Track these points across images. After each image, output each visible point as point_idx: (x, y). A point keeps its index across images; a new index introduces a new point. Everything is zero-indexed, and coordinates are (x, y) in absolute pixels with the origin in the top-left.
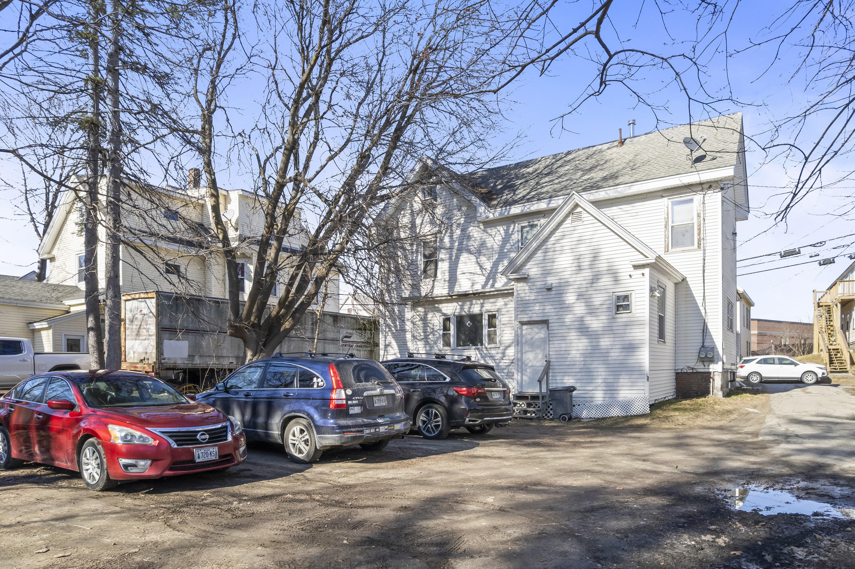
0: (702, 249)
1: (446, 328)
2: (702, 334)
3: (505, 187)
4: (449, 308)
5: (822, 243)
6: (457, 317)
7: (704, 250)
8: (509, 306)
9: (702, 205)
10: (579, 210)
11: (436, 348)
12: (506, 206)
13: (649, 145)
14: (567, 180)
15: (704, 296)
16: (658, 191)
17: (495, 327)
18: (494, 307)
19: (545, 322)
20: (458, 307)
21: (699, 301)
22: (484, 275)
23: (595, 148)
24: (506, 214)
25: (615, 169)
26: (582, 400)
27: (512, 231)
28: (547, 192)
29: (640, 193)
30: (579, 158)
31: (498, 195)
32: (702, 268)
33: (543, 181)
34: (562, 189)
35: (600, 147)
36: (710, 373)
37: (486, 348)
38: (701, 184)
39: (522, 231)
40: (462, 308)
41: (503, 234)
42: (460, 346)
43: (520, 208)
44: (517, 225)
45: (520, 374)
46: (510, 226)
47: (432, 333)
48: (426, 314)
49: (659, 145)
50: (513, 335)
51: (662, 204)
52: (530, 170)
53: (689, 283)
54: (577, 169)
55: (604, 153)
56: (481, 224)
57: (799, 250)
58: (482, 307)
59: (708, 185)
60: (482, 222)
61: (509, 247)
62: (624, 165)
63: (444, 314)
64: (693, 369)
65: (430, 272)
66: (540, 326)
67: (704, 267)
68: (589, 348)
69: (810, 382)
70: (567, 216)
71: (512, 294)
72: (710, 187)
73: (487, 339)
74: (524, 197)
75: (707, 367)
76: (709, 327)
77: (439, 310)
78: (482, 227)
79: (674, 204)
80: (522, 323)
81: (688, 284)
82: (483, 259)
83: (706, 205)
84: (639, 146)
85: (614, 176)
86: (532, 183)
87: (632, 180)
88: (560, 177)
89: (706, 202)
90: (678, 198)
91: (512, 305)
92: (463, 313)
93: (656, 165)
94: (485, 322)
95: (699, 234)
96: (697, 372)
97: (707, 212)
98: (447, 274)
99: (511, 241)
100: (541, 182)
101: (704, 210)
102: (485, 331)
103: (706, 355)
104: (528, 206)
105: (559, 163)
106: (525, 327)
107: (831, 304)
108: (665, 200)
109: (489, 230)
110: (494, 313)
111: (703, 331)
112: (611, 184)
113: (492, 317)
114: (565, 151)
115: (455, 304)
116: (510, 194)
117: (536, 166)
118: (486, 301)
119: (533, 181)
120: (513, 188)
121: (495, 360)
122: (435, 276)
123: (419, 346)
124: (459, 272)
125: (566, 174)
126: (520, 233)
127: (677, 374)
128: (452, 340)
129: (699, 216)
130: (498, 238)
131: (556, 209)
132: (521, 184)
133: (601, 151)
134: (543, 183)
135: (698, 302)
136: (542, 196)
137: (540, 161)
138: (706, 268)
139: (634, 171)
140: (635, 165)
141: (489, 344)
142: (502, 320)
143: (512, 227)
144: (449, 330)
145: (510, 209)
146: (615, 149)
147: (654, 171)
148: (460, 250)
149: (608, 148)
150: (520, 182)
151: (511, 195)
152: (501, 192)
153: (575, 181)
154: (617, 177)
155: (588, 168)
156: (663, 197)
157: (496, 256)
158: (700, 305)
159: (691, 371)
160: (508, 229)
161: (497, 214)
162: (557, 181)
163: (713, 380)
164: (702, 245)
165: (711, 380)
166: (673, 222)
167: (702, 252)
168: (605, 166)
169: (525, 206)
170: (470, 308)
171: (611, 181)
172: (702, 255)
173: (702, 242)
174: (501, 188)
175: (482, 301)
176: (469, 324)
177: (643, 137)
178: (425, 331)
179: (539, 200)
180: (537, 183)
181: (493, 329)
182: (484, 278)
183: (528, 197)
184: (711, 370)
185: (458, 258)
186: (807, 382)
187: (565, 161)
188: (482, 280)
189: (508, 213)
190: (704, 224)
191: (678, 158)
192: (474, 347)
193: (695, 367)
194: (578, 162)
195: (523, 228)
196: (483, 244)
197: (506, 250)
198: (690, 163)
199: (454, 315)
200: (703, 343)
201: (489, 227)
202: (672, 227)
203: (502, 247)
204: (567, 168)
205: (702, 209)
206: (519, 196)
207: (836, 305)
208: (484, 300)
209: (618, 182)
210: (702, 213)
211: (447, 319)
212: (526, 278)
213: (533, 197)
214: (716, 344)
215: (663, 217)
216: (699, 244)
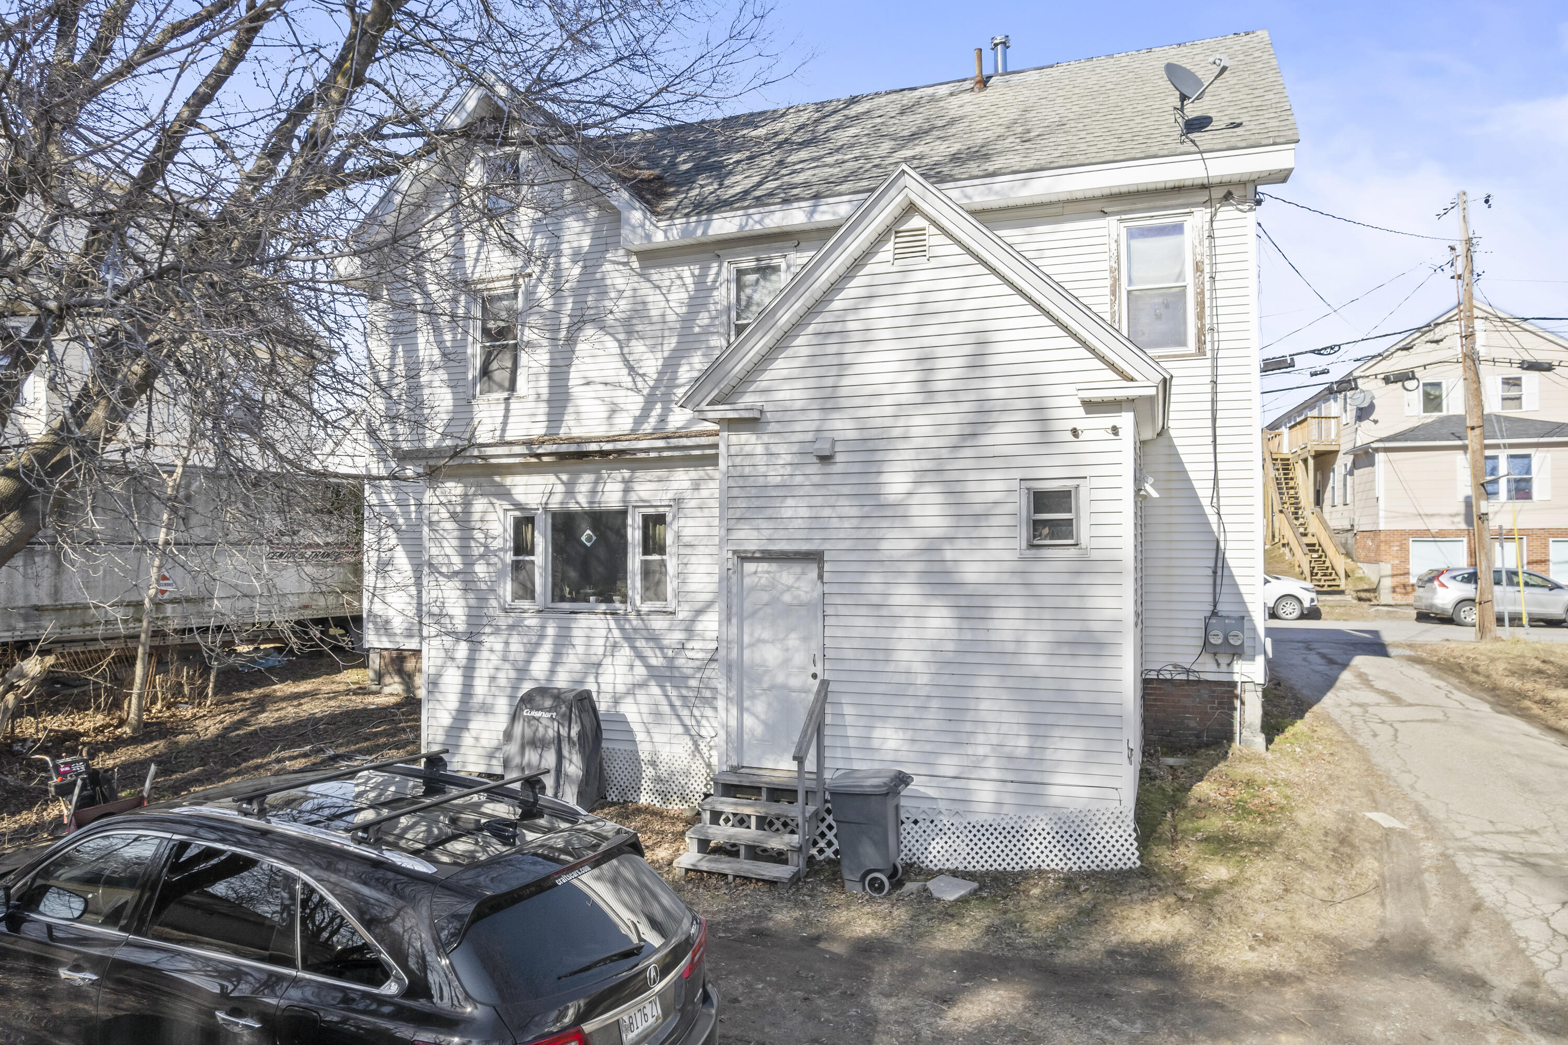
0: (1209, 354)
1: (522, 547)
2: (1210, 581)
3: (699, 169)
4: (530, 489)
5: (1333, 349)
6: (554, 515)
7: (1215, 359)
8: (704, 493)
9: (1206, 242)
10: (916, 222)
11: (494, 603)
12: (699, 214)
13: (1051, 91)
14: (856, 159)
15: (1216, 480)
16: (1094, 199)
17: (662, 550)
18: (660, 495)
19: (815, 557)
20: (560, 488)
21: (1204, 492)
22: (639, 391)
23: (917, 93)
24: (699, 232)
25: (979, 139)
26: (925, 805)
27: (715, 281)
28: (807, 184)
29: (1045, 199)
30: (880, 113)
31: (680, 185)
32: (1208, 406)
33: (793, 158)
34: (845, 179)
35: (930, 91)
36: (1233, 684)
37: (639, 613)
38: (1204, 187)
39: (738, 281)
40: (570, 492)
41: (691, 287)
42: (563, 599)
43: (737, 221)
44: (726, 264)
45: (734, 711)
46: (709, 268)
47: (482, 556)
48: (467, 503)
49: (1076, 91)
50: (716, 578)
51: (1105, 232)
52: (761, 132)
53: (1176, 442)
54: (878, 135)
55: (941, 104)
56: (634, 258)
57: (1292, 360)
58: (626, 491)
59: (1222, 192)
60: (636, 253)
61: (706, 322)
62: (1001, 130)
63: (518, 506)
64: (1188, 671)
65: (501, 376)
66: (797, 568)
67: (1214, 402)
68: (950, 646)
69: (1289, 617)
70: (880, 240)
71: (713, 460)
72: (1228, 196)
73: (638, 584)
74: (746, 193)
75: (1224, 668)
76: (1231, 562)
77: (504, 494)
78: (636, 265)
79: (1134, 234)
80: (744, 557)
81: (1172, 446)
82: (638, 347)
83: (1218, 242)
84: (1026, 93)
85: (980, 154)
86: (768, 161)
87: (1029, 164)
88: (838, 150)
89: (1217, 234)
90: (1143, 220)
91: (712, 490)
92: (573, 506)
93: (1083, 135)
94: (634, 535)
95: (1200, 316)
96: (1199, 682)
97: (1219, 259)
98: (544, 382)
99: (712, 307)
100: (789, 159)
101: (1212, 256)
102: (635, 559)
103: (1226, 639)
104: (757, 217)
105: (832, 121)
106: (750, 567)
107: (1290, 456)
108: (1112, 221)
109: (655, 275)
110: (661, 510)
111: (1215, 573)
112: (976, 172)
113: (652, 522)
114: (845, 96)
115: (551, 478)
116: (711, 184)
117: (778, 126)
118: (639, 474)
119: (768, 157)
120: (719, 172)
121: (661, 649)
122: (512, 387)
123: (447, 593)
124: (575, 377)
125: (852, 146)
126: (733, 286)
127: (1146, 682)
128: (541, 580)
129: (1198, 268)
130: (679, 296)
131: (837, 228)
132: (738, 162)
133: (933, 99)
134: (795, 164)
135: (1200, 493)
136: (795, 191)
137: (783, 115)
138: (1220, 405)
139: (1027, 145)
140: (1028, 131)
141: (643, 600)
142: (686, 532)
143: (714, 270)
144: (532, 553)
145: (709, 220)
146: (967, 97)
147: (1083, 146)
148: (579, 322)
149: (951, 94)
150: (736, 157)
151: (711, 188)
152: (688, 179)
153: (877, 161)
154: (987, 157)
155: (906, 133)
156: (1105, 213)
157: (671, 343)
158: (1205, 502)
159: (1183, 677)
160: (703, 275)
161: (675, 235)
162: (830, 160)
163: (1242, 703)
164: (1208, 346)
165: (1237, 703)
166: (1130, 282)
167: (1208, 363)
168: (953, 131)
169: (749, 215)
170: (594, 492)
171: (973, 165)
172: (1208, 371)
173: (1208, 338)
174: (688, 171)
175: (626, 474)
176: (589, 539)
177: (1033, 76)
178: (464, 549)
179: (785, 201)
180: (781, 163)
181: (656, 557)
182: (641, 399)
183: (758, 193)
184: (1236, 678)
185: (571, 341)
186: (1284, 616)
187: (847, 117)
188: (633, 403)
189: (705, 233)
190: (1214, 290)
191: (1138, 120)
192: (603, 607)
193: (1194, 668)
194: (879, 120)
195: (740, 273)
196: (639, 310)
197: (697, 330)
198: (1178, 130)
199: (546, 510)
200: (1215, 606)
201: (654, 267)
202: (1129, 292)
203: (687, 320)
204: (852, 131)
205: (1207, 251)
206: (732, 192)
207: (1305, 461)
208: (633, 470)
209: (991, 169)
210: (1207, 261)
211: (524, 522)
212: (755, 420)
213: (771, 194)
214: (1251, 607)
215: (1106, 265)
216: (1201, 343)
